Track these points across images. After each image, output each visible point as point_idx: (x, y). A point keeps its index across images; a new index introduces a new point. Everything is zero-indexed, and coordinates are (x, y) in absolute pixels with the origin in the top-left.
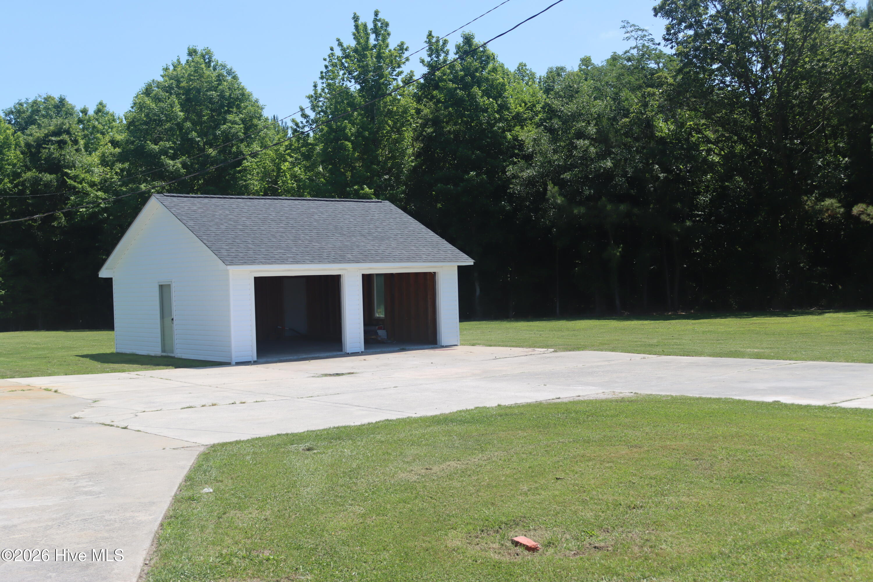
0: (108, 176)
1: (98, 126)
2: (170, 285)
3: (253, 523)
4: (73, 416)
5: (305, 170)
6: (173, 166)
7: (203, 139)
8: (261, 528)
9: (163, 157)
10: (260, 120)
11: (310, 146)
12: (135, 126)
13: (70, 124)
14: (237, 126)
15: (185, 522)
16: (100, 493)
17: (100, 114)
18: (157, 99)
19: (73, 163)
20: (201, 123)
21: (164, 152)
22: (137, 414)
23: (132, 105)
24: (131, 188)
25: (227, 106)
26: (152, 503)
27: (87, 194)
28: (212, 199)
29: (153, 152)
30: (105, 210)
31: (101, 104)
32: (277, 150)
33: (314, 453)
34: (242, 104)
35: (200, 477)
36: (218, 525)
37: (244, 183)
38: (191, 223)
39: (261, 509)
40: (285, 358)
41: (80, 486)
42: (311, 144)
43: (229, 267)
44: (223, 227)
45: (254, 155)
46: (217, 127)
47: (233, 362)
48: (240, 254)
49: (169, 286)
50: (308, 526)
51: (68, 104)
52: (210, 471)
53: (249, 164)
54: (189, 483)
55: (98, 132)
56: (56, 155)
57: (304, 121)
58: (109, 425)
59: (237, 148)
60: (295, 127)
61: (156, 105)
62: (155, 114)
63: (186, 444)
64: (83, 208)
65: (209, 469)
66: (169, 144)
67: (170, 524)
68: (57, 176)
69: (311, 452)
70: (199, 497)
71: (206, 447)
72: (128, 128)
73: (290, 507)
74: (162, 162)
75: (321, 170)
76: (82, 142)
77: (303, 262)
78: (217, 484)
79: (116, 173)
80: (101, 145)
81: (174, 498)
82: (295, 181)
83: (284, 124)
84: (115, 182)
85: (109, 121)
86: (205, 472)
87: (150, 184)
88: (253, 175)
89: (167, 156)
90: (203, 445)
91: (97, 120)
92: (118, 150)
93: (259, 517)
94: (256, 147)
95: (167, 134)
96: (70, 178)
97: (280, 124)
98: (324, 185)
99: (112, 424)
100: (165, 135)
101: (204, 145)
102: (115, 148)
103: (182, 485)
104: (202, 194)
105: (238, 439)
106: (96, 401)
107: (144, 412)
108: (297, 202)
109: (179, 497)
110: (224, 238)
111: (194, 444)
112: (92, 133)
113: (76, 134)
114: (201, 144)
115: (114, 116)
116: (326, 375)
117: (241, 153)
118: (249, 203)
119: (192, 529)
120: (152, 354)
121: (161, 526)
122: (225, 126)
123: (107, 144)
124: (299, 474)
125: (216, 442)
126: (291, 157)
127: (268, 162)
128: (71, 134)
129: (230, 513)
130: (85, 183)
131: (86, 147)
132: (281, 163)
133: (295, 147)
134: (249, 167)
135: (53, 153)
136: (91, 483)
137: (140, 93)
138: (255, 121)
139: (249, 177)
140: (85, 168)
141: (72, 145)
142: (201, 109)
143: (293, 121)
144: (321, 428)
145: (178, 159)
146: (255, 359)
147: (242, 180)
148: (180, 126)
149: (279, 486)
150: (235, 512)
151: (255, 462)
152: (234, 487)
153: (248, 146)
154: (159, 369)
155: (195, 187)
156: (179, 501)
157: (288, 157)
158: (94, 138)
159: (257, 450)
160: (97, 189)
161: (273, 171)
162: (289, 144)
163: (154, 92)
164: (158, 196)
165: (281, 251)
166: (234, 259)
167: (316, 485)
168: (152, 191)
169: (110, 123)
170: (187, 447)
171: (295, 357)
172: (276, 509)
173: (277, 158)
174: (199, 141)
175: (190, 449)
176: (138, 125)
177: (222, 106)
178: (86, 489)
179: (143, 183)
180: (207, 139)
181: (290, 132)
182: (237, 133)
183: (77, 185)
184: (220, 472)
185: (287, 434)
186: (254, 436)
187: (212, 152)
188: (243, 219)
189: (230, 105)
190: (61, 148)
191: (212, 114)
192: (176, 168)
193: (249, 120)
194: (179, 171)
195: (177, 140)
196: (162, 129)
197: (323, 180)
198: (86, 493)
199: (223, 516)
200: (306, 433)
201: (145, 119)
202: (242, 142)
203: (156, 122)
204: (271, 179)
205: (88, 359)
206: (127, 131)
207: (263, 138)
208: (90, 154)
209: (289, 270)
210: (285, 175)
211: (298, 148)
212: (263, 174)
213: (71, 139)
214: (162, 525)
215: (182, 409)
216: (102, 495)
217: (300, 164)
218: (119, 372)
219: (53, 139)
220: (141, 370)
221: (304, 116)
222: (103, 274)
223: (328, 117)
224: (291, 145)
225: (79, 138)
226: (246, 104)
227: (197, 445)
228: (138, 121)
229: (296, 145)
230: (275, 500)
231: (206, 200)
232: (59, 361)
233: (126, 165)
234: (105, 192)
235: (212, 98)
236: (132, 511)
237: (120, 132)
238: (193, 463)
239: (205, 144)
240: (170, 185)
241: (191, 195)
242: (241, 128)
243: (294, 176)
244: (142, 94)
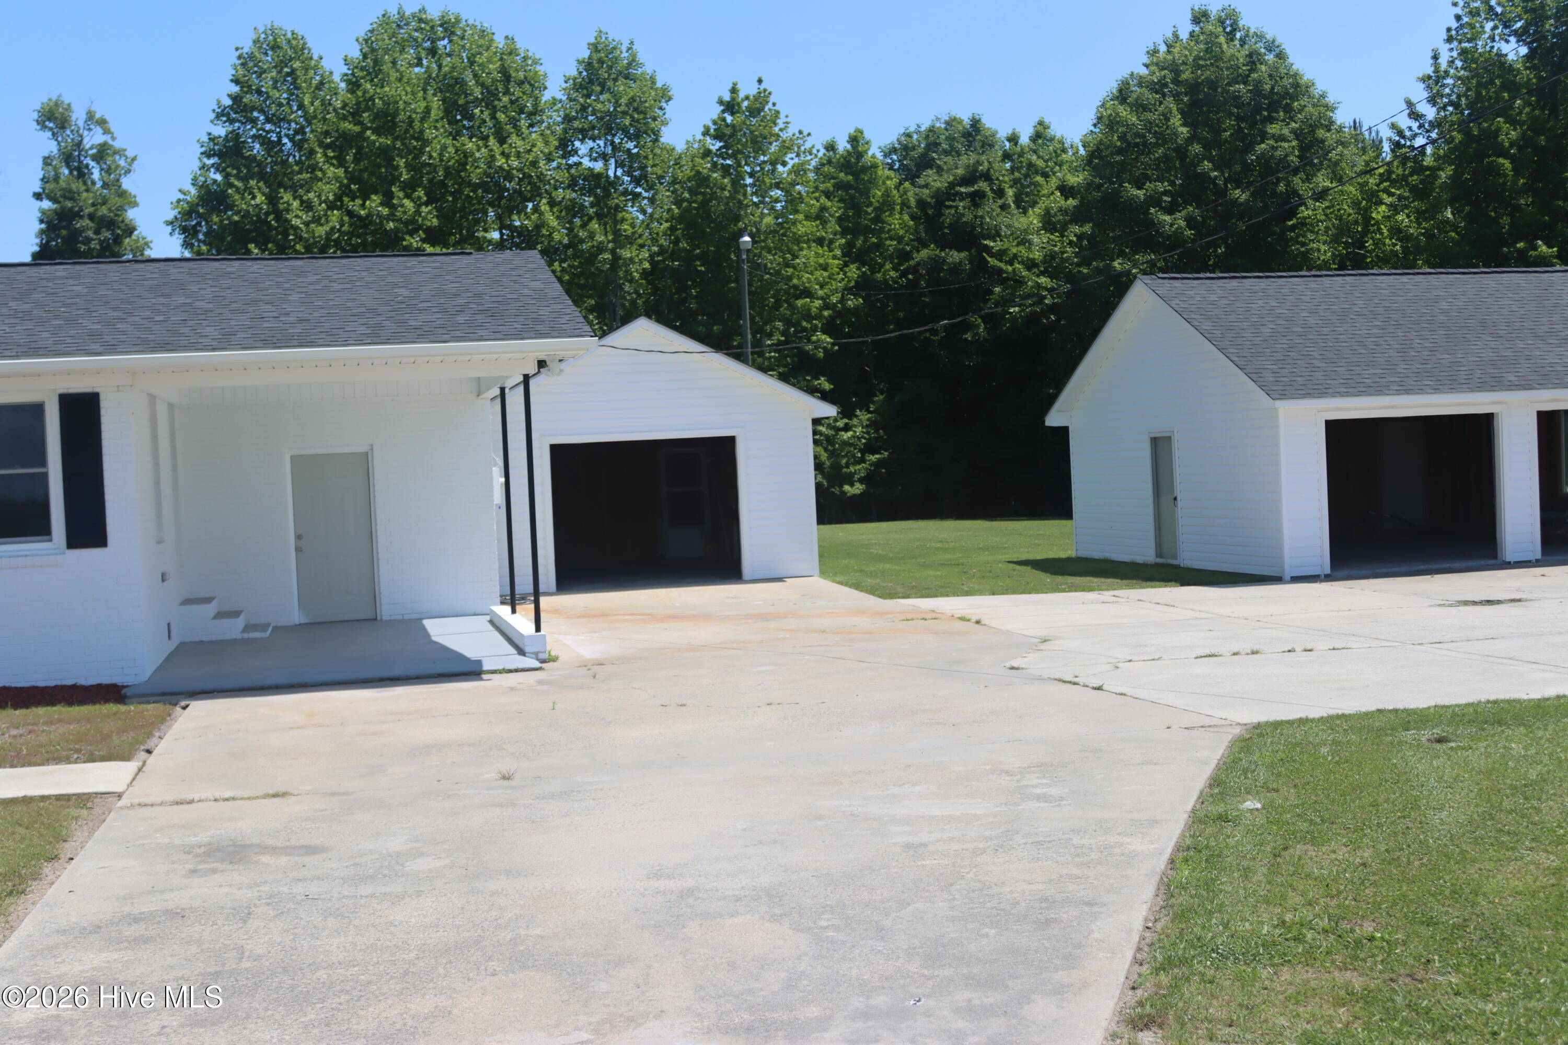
0: (1056, 249)
1: (1038, 162)
2: (1170, 437)
3: (1340, 869)
4: (1008, 664)
5: (1417, 219)
6: (1172, 225)
7: (1223, 174)
8: (1355, 880)
9: (1152, 210)
10: (1329, 130)
11: (1428, 173)
12: (1101, 158)
13: (989, 162)
14: (1286, 145)
15: (1214, 859)
16: (1062, 799)
17: (1040, 141)
18: (1140, 107)
19: (996, 231)
20: (1219, 144)
21: (1154, 200)
22: (1118, 665)
23: (1095, 121)
24: (1096, 268)
25: (1266, 110)
26: (1154, 822)
27: (1020, 282)
28: (1244, 280)
29: (1135, 202)
30: (1053, 308)
31: (1041, 123)
32: (1363, 185)
33: (1452, 748)
34: (1296, 104)
35: (1237, 780)
36: (1274, 869)
37: (1303, 249)
38: (1207, 326)
39: (1354, 845)
40: (1384, 570)
41: (1027, 786)
42: (1428, 168)
43: (1278, 403)
44: (1266, 330)
45: (1320, 195)
46: (1249, 148)
47: (1287, 577)
48: (1299, 379)
49: (1168, 439)
50: (1445, 882)
51: (985, 129)
52: (1254, 771)
53: (1310, 213)
54: (1216, 791)
55: (1037, 173)
56: (968, 217)
57: (1415, 125)
58: (1070, 682)
59: (1288, 185)
60: (1397, 138)
61: (1138, 118)
62: (1138, 135)
63: (1208, 722)
64: (1015, 306)
65: (1253, 767)
66: (1161, 187)
67: (1187, 861)
68: (971, 254)
69: (1444, 746)
70: (1237, 816)
71: (1245, 728)
72: (1089, 162)
73: (1409, 846)
74: (1152, 220)
75: (1450, 215)
76: (1010, 193)
77: (1420, 391)
78: (1268, 794)
79: (1071, 243)
80: (1043, 196)
81: (1192, 815)
82: (1399, 240)
83: (1373, 134)
84: (1068, 258)
85: (1055, 152)
86: (1245, 772)
87: (1129, 260)
88: (1317, 233)
89: (1161, 208)
90: (1239, 724)
91: (1035, 152)
92: (1072, 202)
93: (1351, 859)
94: (1322, 180)
95: (1158, 168)
96: (992, 255)
97: (1367, 137)
98: (1456, 243)
99: (1076, 680)
100: (1155, 170)
101: (1225, 184)
102: (1066, 199)
103: (1204, 794)
104: (1222, 272)
105: (1303, 715)
106: (1045, 641)
107: (1130, 661)
108: (1404, 279)
109: (1201, 814)
110: (1268, 350)
111: (1223, 722)
112: (1026, 176)
113: (1001, 178)
114: (1221, 182)
115: (1063, 143)
116: (1466, 603)
117: (1295, 193)
118: (1313, 285)
119: (1228, 873)
120: (1139, 559)
121: (1171, 863)
122: (1263, 146)
123: (1053, 193)
124: (1422, 786)
125: (1263, 718)
126: (1391, 194)
127: (1346, 207)
128: (992, 179)
129: (1295, 848)
130: (1019, 263)
131: (1018, 200)
132: (1371, 207)
133: (1398, 175)
134: (1310, 217)
135: (963, 215)
136: (1045, 781)
137: (1108, 99)
138: (1321, 133)
139: (1311, 236)
140: (1018, 237)
141: (994, 198)
142: (1218, 119)
143: (1393, 126)
144: (1462, 701)
145: (1180, 212)
146: (1328, 570)
147: (1298, 243)
148: (1181, 152)
149: (1386, 805)
150: (1305, 847)
151: (1337, 759)
152: (1300, 802)
153: (1308, 180)
154: (1152, 587)
155: (1210, 260)
156: (1200, 821)
157: (1385, 196)
158: (1031, 183)
159: (1340, 737)
160: (1037, 272)
161: (1356, 223)
162: (1386, 170)
163: (1134, 96)
164: (1146, 278)
165: (1375, 371)
166: (1288, 388)
167: (1458, 808)
168: (1134, 271)
169: (1057, 156)
170: (1210, 726)
171: (1404, 569)
172: (1383, 848)
173: (1363, 199)
174: (1216, 177)
175: (1216, 729)
176: (1106, 156)
177: (1258, 110)
178: (1038, 791)
179: (1118, 258)
180: (1230, 171)
181: (1386, 147)
182: (1287, 156)
183: (1004, 268)
184: (1273, 773)
185: (1396, 711)
186: (1334, 712)
187: (1240, 195)
188: (1303, 315)
189: (1273, 106)
190: (976, 205)
191: (1239, 126)
192: (1177, 229)
193: (1309, 132)
194: (1182, 233)
195: (1176, 177)
196: (1150, 159)
197: (1453, 234)
198: (1038, 798)
199: (1283, 853)
200: (1432, 710)
201: (1119, 144)
202: (1295, 174)
203: (1138, 148)
204: (1352, 238)
205: (1029, 568)
206: (1087, 168)
207: (1336, 164)
208: (1025, 212)
209: (1392, 407)
210: (1379, 229)
211: (1404, 178)
212: (1336, 229)
213: (992, 189)
214: (1172, 861)
215: (1197, 658)
216: (1065, 802)
217: (1407, 207)
218: (1083, 591)
219: (963, 190)
220: (1121, 588)
221: (1415, 115)
222: (1053, 419)
223: (1463, 114)
224: (1390, 172)
225: (1006, 186)
226: (1302, 103)
227: (1228, 723)
228: (1107, 148)
229: (1400, 171)
230: (1379, 831)
231: (1234, 283)
232: (980, 571)
233: (1088, 228)
234: (1051, 277)
235: (1239, 97)
236: (1119, 834)
237: (1074, 170)
238: (1223, 755)
239: (1226, 181)
240: (1165, 259)
241: (1202, 275)
242: (1293, 148)
243: (1397, 232)
244: (1112, 100)
